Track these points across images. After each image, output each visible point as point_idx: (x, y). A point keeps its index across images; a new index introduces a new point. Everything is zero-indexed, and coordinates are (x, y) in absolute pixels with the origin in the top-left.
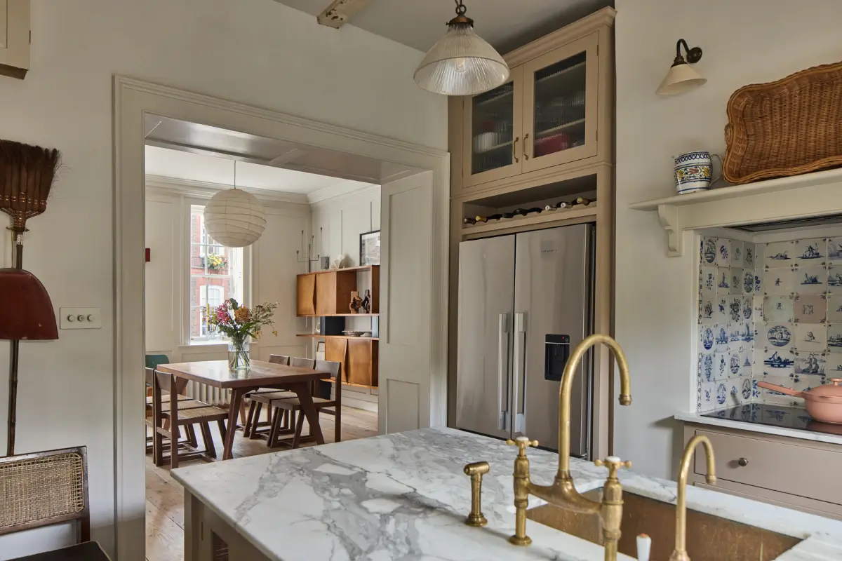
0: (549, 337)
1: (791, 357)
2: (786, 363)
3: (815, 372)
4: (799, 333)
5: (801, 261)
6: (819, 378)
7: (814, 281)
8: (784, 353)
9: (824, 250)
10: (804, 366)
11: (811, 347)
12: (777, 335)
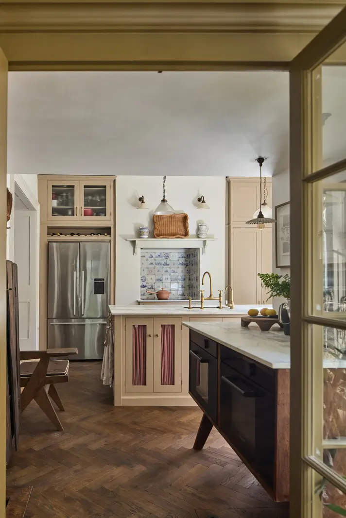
0: (95, 280)
1: (147, 285)
2: (145, 286)
3: (152, 288)
4: (149, 278)
5: (149, 258)
6: (153, 290)
7: (152, 264)
8: (145, 284)
9: (154, 255)
10: (150, 287)
11: (151, 281)
12: (143, 278)
